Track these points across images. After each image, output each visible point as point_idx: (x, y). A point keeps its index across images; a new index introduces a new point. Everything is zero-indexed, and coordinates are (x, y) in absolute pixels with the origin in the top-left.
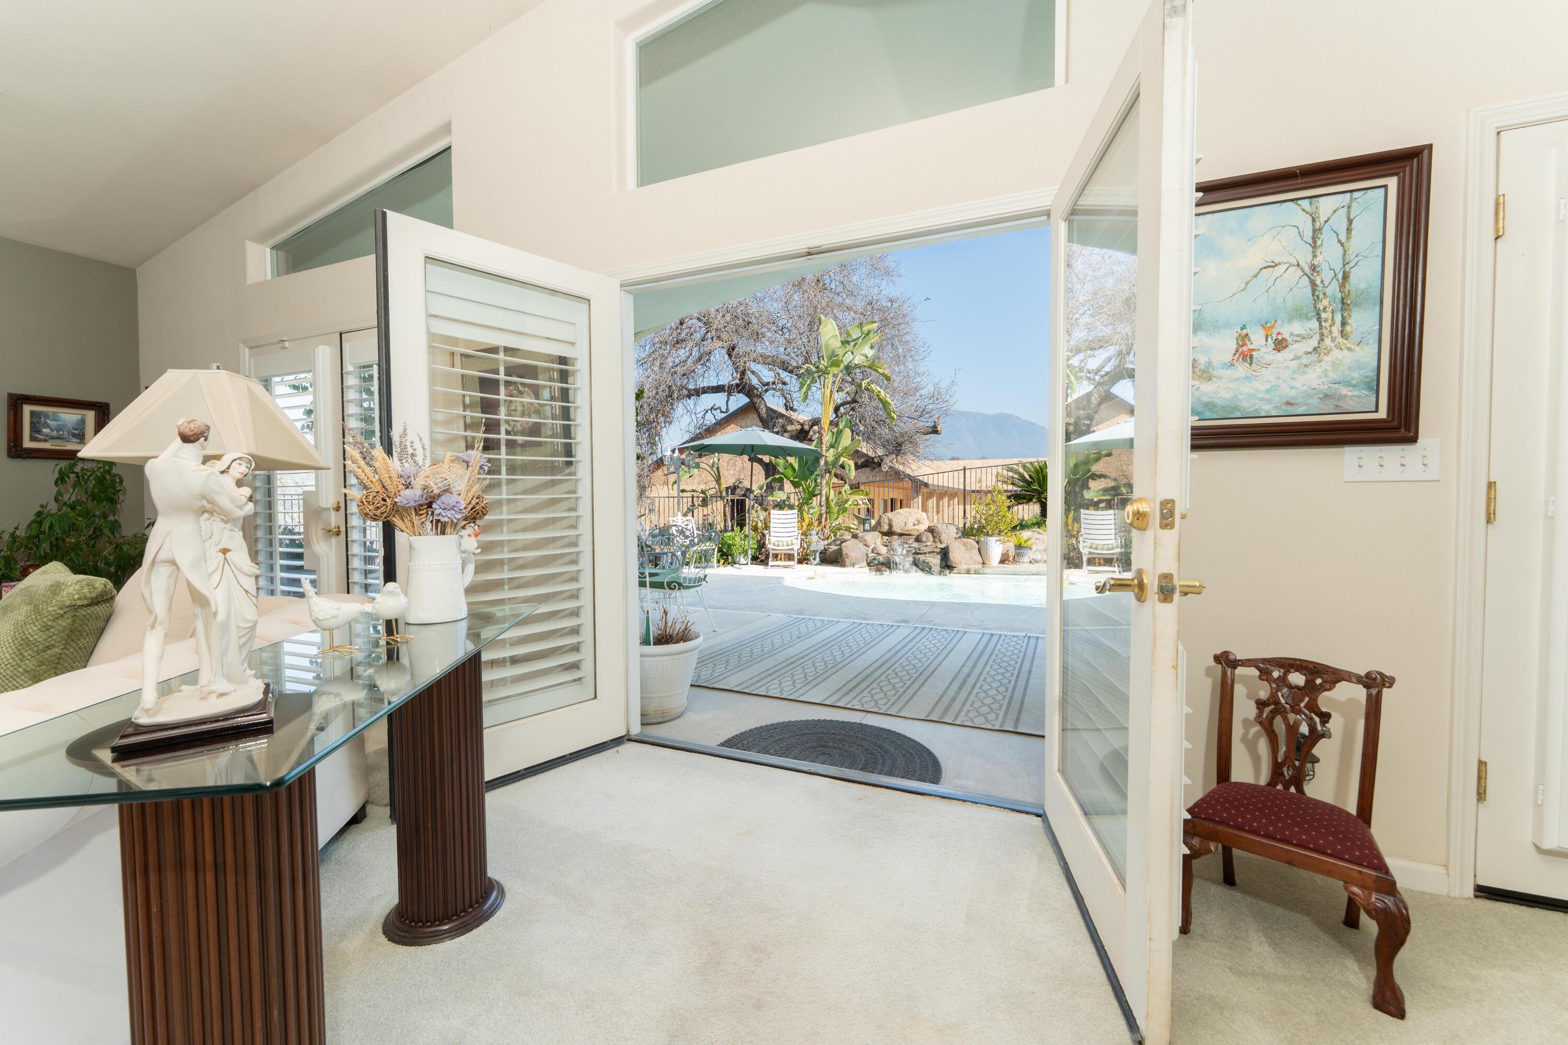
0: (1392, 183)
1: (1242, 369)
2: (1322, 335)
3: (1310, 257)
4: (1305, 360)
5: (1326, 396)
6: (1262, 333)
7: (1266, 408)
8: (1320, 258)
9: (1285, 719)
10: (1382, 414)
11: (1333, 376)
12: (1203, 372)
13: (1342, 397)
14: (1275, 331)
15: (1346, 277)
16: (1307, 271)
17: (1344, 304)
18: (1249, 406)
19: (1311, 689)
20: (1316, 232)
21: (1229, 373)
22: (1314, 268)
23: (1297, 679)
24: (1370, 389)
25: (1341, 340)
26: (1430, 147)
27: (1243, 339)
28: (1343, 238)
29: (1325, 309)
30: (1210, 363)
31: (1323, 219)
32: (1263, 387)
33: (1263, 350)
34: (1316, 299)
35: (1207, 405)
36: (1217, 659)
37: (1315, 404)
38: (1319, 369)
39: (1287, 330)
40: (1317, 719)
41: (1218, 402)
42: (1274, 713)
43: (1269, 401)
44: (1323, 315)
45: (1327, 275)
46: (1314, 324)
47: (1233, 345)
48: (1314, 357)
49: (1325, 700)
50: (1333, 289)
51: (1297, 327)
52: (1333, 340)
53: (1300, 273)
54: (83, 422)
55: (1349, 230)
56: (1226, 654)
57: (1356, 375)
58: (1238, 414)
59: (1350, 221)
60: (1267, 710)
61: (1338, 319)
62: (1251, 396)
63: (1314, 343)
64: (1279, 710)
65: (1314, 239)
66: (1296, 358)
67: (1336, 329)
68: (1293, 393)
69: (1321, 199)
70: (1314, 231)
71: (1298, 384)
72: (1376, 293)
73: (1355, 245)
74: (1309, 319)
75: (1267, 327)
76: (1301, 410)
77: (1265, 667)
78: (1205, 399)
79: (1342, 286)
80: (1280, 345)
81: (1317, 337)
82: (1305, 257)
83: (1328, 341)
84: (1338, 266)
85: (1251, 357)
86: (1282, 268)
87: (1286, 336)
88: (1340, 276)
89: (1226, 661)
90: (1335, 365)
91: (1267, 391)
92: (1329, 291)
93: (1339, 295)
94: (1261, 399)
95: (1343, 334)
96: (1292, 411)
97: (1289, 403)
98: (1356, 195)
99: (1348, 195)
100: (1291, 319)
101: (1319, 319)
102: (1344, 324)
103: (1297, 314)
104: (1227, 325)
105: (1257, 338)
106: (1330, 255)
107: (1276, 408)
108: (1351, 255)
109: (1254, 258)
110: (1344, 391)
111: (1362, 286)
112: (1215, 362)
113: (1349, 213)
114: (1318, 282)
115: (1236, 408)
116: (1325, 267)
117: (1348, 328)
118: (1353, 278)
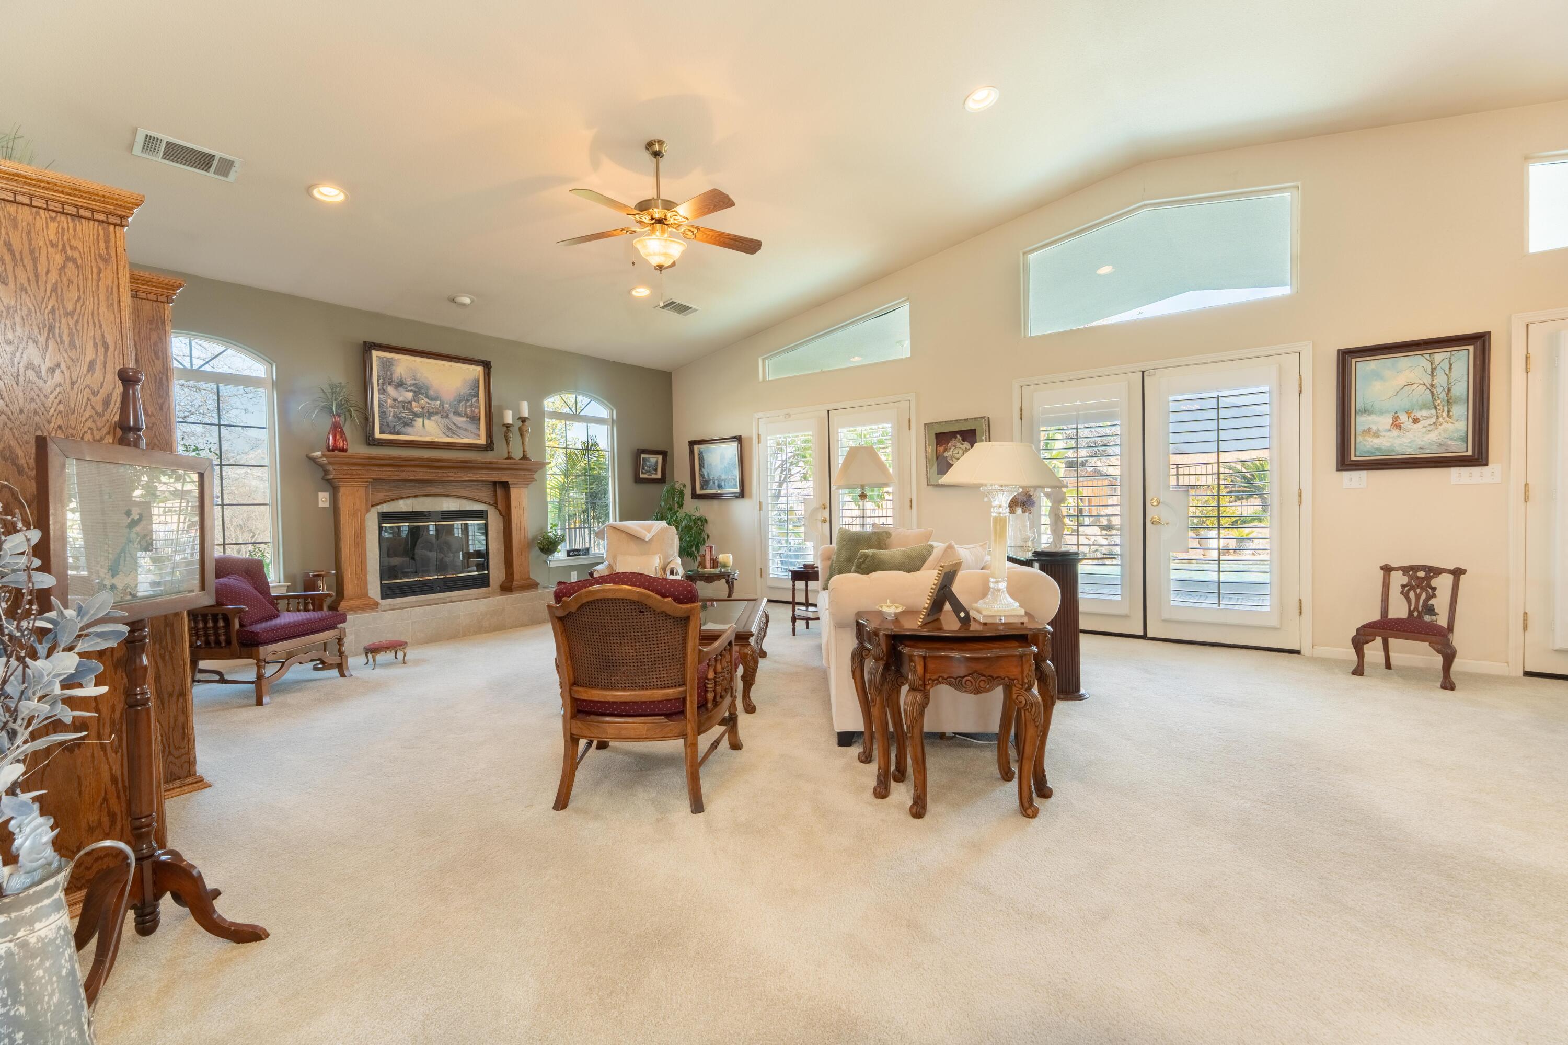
0: (1471, 348)
1: (1395, 432)
2: (1437, 416)
3: (1430, 381)
4: (1429, 428)
5: (1441, 445)
6: (1406, 415)
7: (1409, 450)
8: (1435, 381)
9: (1415, 592)
10: (1470, 453)
11: (1445, 436)
12: (1374, 433)
13: (1448, 445)
14: (1413, 415)
15: (1449, 390)
16: (1429, 387)
17: (1449, 402)
18: (1399, 449)
19: (1428, 578)
20: (1433, 369)
21: (1389, 434)
22: (1432, 386)
23: (1421, 574)
24: (1463, 441)
25: (1448, 419)
26: (1489, 333)
27: (1396, 418)
28: (1447, 372)
29: (1439, 405)
30: (1378, 430)
31: (1437, 363)
32: (1407, 441)
33: (1407, 423)
34: (1434, 400)
35: (1377, 449)
36: (1382, 568)
37: (1435, 448)
38: (1436, 432)
39: (1419, 414)
40: (1430, 590)
41: (1383, 447)
42: (1409, 590)
43: (1410, 447)
44: (1438, 407)
45: (1439, 389)
46: (1433, 411)
47: (1391, 421)
48: (1433, 427)
49: (1434, 583)
50: (1443, 395)
51: (1425, 413)
52: (1443, 419)
53: (1425, 388)
54: (657, 462)
55: (1450, 369)
56: (1386, 565)
57: (1456, 435)
58: (1394, 453)
59: (1451, 365)
60: (1406, 589)
61: (1446, 409)
62: (1401, 445)
63: (1433, 420)
64: (1412, 588)
65: (1432, 372)
66: (1424, 427)
67: (1445, 414)
68: (1423, 443)
69: (1436, 355)
70: (1432, 369)
71: (1425, 439)
72: (1465, 396)
73: (1454, 375)
74: (1430, 409)
75: (1409, 413)
76: (1428, 451)
77: (1406, 570)
78: (1376, 446)
79: (1447, 394)
80: (1416, 421)
81: (1435, 417)
82: (1428, 380)
83: (1441, 419)
84: (1445, 385)
85: (1400, 427)
86: (1416, 386)
87: (1419, 417)
88: (1446, 390)
89: (1387, 569)
90: (1445, 430)
91: (1409, 443)
92: (1441, 396)
93: (1446, 398)
94: (1406, 446)
95: (1449, 416)
96: (1422, 451)
97: (1421, 448)
98: (1453, 353)
99: (1449, 353)
100: (1421, 409)
101: (1436, 409)
102: (1449, 411)
103: (1424, 406)
104: (1387, 411)
105: (1403, 418)
106: (1441, 379)
107: (1414, 450)
108: (1452, 380)
109: (1401, 380)
110: (1450, 442)
111: (1458, 394)
112: (1381, 429)
113: (1450, 361)
114: (1435, 392)
115: (1393, 450)
116: (1438, 385)
117: (1451, 413)
118: (1453, 391)
